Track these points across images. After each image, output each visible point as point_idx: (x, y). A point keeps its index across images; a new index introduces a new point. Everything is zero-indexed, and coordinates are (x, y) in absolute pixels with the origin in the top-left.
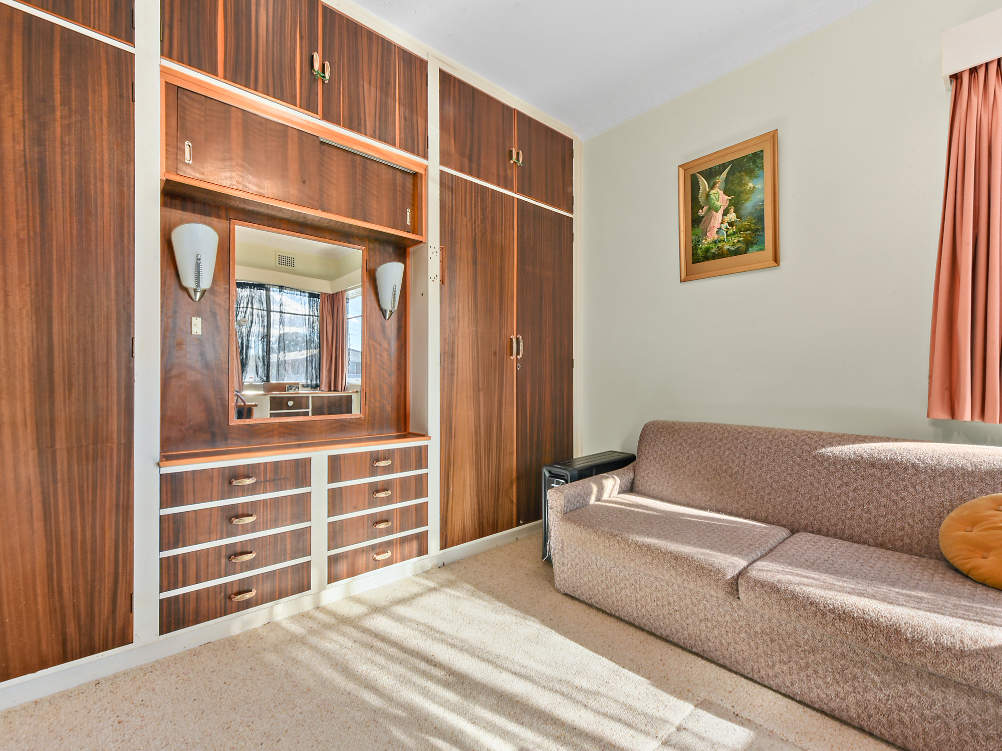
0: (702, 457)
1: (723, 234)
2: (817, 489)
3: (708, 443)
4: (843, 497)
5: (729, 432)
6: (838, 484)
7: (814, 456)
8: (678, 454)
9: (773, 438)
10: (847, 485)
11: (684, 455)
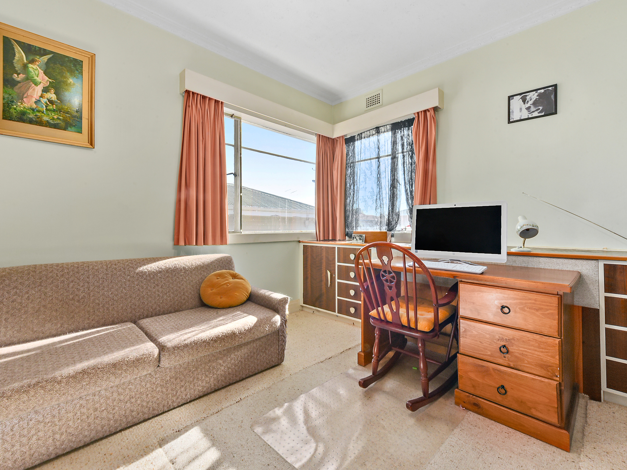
0: (45, 294)
1: (43, 107)
2: (142, 292)
3: (49, 281)
4: (157, 292)
5: (68, 269)
6: (153, 286)
7: (137, 273)
8: (15, 297)
9: (107, 267)
10: (157, 285)
11: (22, 297)
